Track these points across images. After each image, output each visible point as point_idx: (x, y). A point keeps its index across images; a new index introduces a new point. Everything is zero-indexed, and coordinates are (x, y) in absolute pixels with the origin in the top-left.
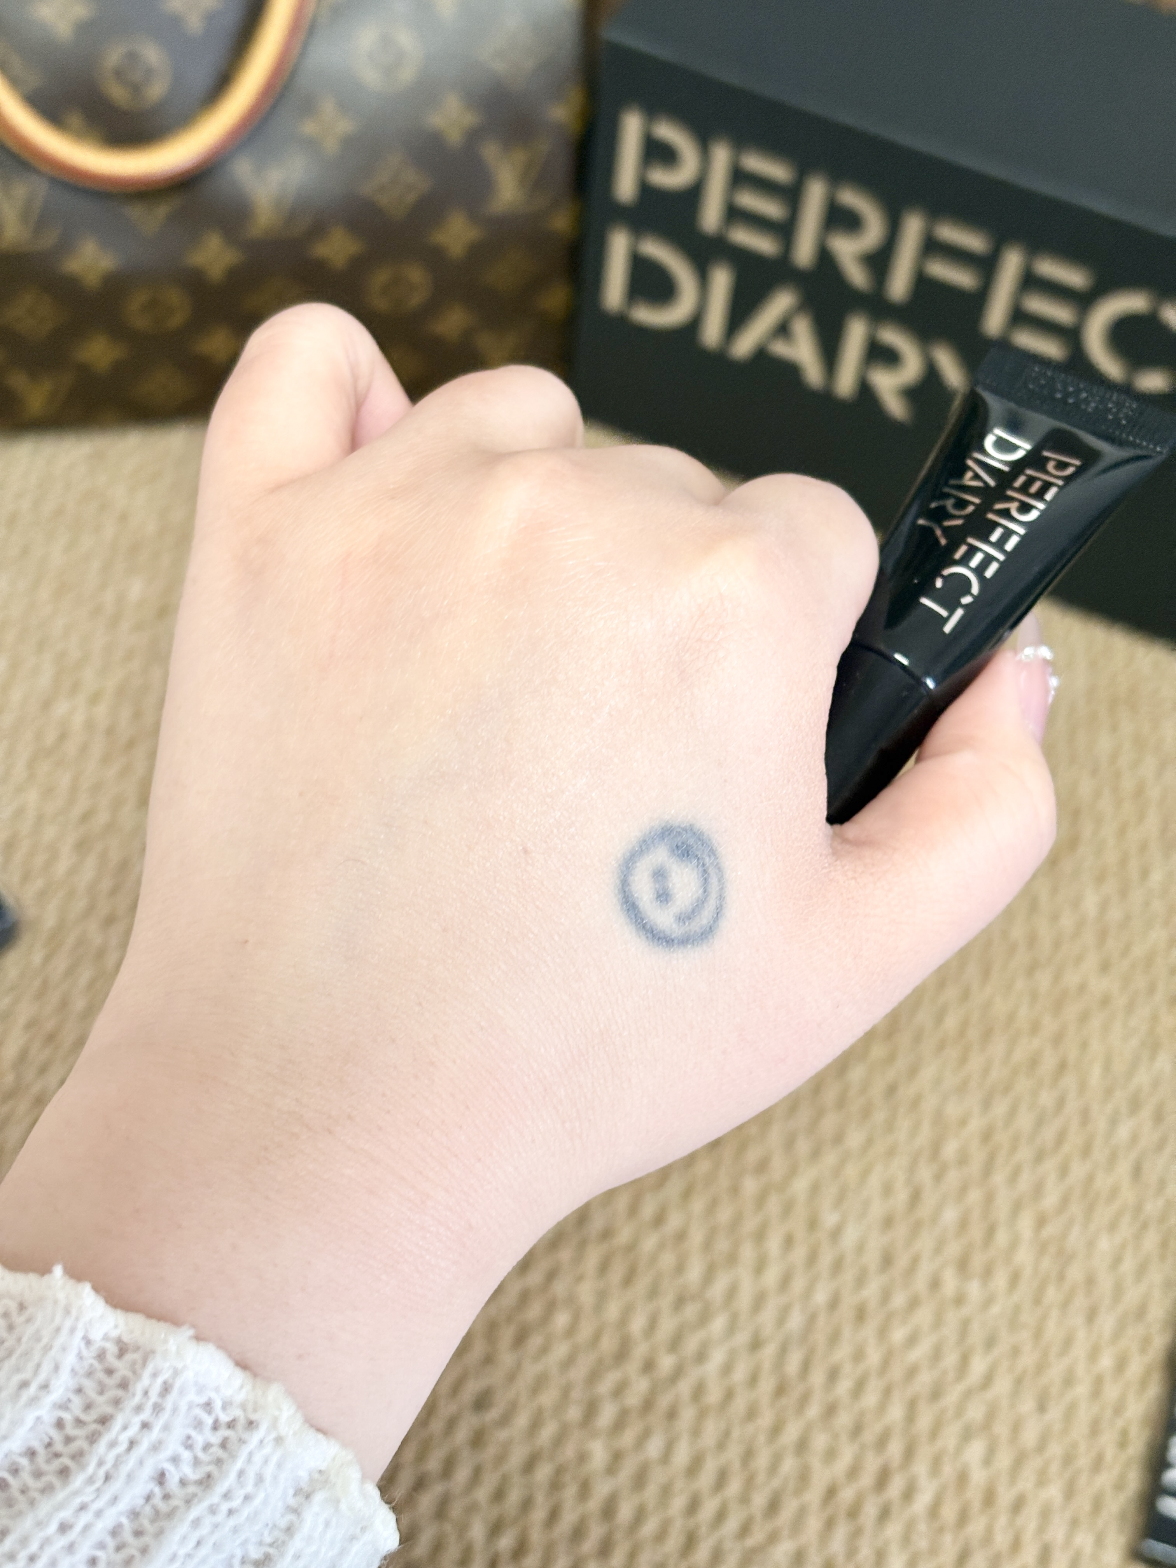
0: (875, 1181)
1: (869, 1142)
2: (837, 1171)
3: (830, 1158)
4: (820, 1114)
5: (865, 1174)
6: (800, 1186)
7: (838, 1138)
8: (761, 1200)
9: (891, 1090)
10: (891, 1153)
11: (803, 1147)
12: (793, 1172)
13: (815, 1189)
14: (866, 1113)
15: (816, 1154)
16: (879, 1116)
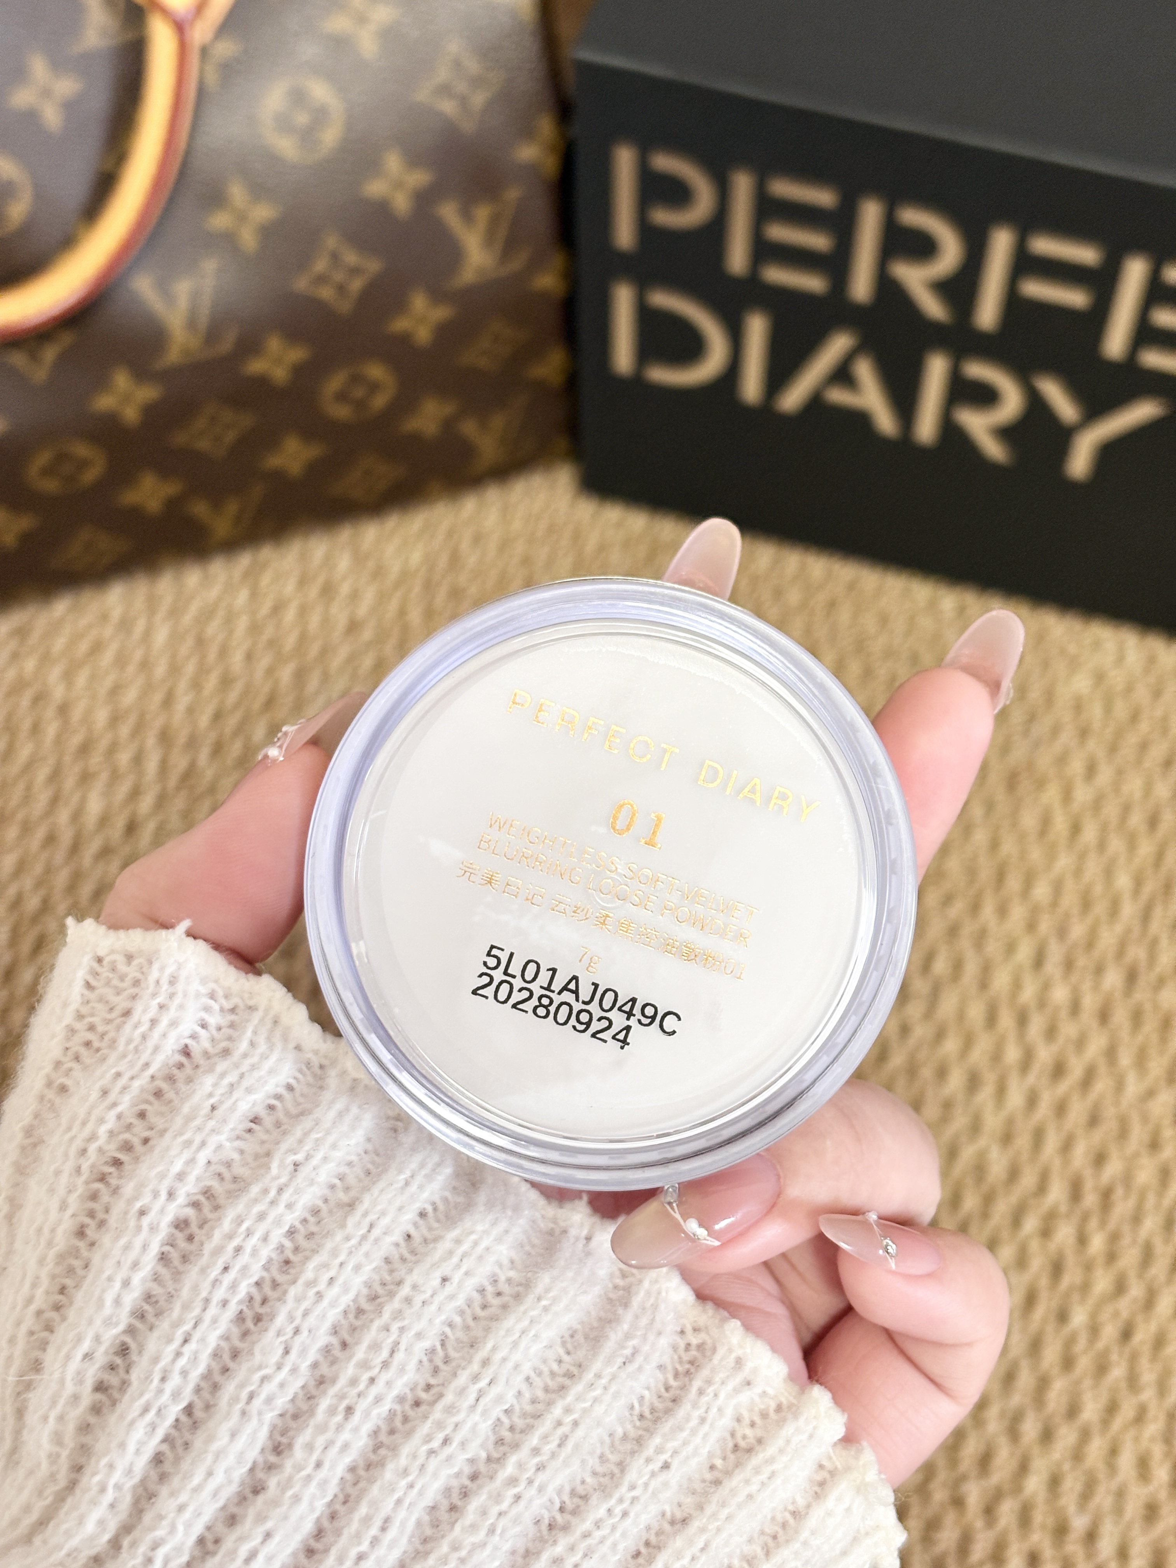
0: (1126, 1461)
1: (1112, 1409)
2: (1078, 1455)
3: (1066, 1437)
4: (1043, 1384)
5: (1114, 1452)
6: (1034, 1484)
7: (1073, 1411)
8: (989, 1511)
9: (1126, 1334)
10: (1140, 1417)
11: (1030, 1429)
12: (1023, 1468)
13: (1055, 1482)
14: (1101, 1368)
15: (1047, 1436)
16: (1118, 1372)
